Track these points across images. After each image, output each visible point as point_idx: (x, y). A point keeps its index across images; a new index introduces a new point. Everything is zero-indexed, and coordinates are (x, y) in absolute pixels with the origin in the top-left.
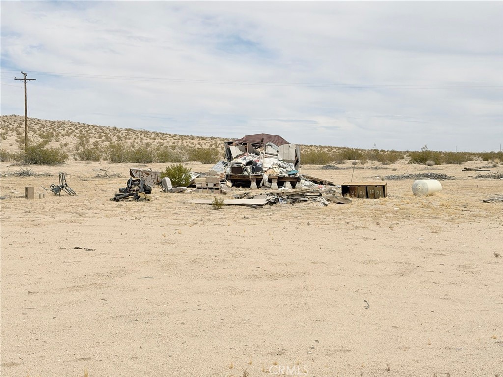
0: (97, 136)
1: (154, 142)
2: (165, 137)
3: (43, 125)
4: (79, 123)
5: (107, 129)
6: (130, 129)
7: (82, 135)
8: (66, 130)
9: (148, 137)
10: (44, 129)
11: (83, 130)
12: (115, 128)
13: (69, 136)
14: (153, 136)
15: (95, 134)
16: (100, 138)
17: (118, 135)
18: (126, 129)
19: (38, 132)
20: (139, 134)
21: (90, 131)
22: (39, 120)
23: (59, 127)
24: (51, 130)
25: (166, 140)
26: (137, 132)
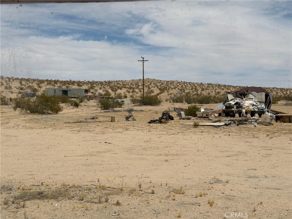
0: (190, 88)
1: (223, 91)
2: (230, 88)
3: (162, 83)
4: (182, 82)
5: (197, 84)
6: (210, 84)
7: (182, 88)
8: (174, 85)
9: (219, 88)
10: (163, 86)
11: (184, 85)
12: (201, 84)
13: (175, 89)
14: (223, 88)
15: (189, 87)
16: (192, 89)
17: (203, 87)
18: (208, 84)
19: (159, 87)
20: (215, 86)
21: (187, 86)
22: (161, 81)
23: (171, 84)
24: (166, 86)
25: (230, 89)
26: (214, 85)
